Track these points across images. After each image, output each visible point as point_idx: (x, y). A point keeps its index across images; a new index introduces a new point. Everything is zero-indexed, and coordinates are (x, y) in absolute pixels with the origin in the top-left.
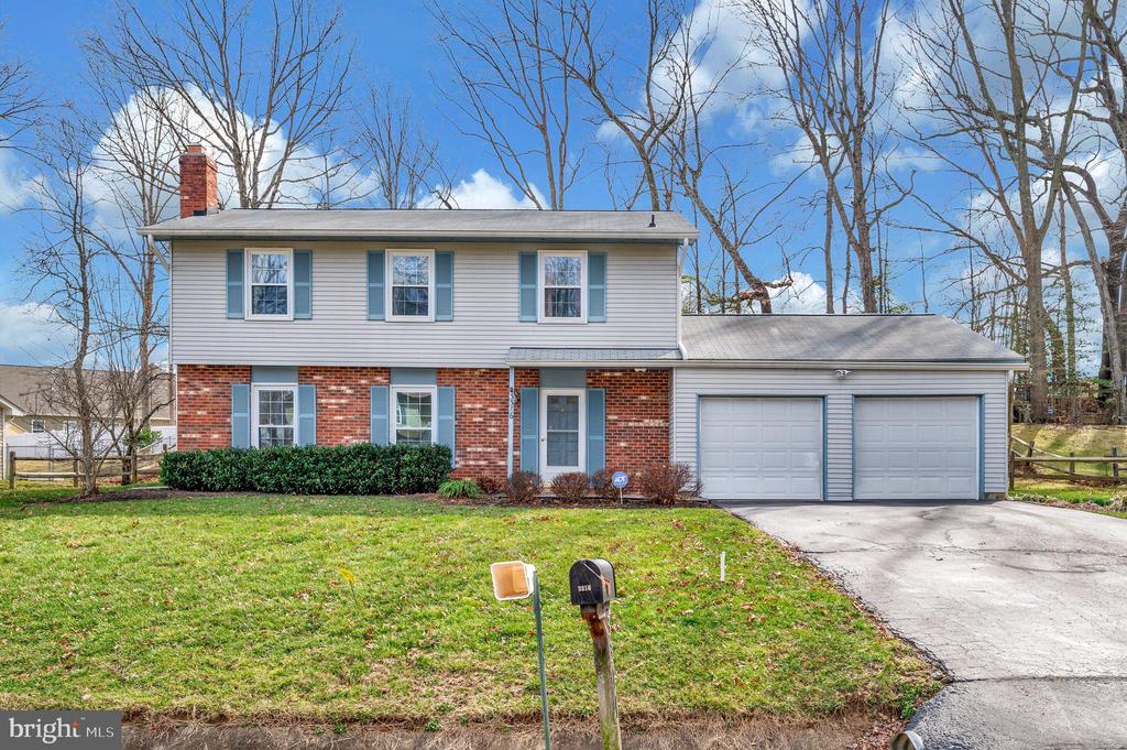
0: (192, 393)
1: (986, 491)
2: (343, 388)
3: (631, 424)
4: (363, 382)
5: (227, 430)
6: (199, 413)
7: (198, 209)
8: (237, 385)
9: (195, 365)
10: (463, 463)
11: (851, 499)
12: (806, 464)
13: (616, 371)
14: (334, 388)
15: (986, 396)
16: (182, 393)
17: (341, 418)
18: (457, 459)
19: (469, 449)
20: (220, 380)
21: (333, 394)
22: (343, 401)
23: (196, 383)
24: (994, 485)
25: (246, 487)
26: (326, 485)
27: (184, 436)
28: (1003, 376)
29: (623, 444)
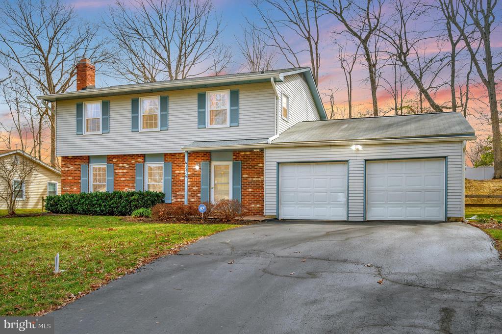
0: (67, 169)
1: (448, 216)
2: (125, 165)
3: (254, 179)
4: (133, 161)
5: (80, 186)
6: (69, 178)
7: (83, 87)
8: (83, 165)
9: (68, 157)
10: (175, 200)
11: (362, 220)
12: (339, 200)
13: (247, 151)
14: (121, 165)
15: (449, 157)
16: (63, 169)
17: (124, 179)
18: (173, 198)
19: (178, 193)
20: (77, 163)
21: (121, 168)
22: (125, 171)
23: (68, 165)
24: (453, 212)
25: (73, 211)
26: (102, 211)
27: (64, 188)
28: (460, 144)
29: (250, 190)
